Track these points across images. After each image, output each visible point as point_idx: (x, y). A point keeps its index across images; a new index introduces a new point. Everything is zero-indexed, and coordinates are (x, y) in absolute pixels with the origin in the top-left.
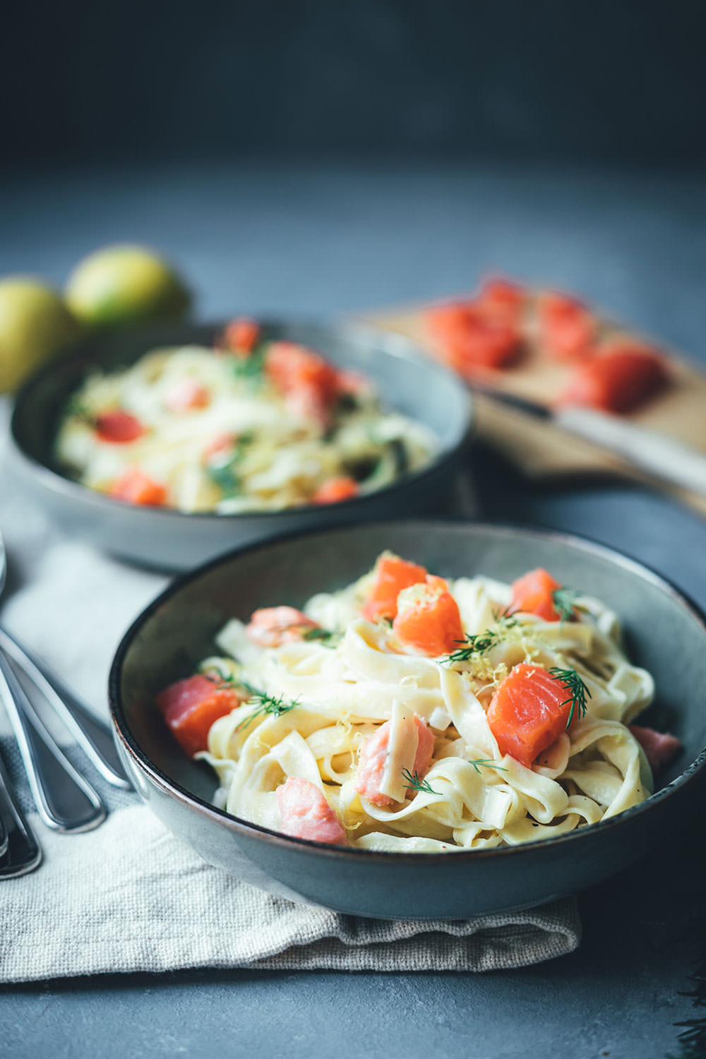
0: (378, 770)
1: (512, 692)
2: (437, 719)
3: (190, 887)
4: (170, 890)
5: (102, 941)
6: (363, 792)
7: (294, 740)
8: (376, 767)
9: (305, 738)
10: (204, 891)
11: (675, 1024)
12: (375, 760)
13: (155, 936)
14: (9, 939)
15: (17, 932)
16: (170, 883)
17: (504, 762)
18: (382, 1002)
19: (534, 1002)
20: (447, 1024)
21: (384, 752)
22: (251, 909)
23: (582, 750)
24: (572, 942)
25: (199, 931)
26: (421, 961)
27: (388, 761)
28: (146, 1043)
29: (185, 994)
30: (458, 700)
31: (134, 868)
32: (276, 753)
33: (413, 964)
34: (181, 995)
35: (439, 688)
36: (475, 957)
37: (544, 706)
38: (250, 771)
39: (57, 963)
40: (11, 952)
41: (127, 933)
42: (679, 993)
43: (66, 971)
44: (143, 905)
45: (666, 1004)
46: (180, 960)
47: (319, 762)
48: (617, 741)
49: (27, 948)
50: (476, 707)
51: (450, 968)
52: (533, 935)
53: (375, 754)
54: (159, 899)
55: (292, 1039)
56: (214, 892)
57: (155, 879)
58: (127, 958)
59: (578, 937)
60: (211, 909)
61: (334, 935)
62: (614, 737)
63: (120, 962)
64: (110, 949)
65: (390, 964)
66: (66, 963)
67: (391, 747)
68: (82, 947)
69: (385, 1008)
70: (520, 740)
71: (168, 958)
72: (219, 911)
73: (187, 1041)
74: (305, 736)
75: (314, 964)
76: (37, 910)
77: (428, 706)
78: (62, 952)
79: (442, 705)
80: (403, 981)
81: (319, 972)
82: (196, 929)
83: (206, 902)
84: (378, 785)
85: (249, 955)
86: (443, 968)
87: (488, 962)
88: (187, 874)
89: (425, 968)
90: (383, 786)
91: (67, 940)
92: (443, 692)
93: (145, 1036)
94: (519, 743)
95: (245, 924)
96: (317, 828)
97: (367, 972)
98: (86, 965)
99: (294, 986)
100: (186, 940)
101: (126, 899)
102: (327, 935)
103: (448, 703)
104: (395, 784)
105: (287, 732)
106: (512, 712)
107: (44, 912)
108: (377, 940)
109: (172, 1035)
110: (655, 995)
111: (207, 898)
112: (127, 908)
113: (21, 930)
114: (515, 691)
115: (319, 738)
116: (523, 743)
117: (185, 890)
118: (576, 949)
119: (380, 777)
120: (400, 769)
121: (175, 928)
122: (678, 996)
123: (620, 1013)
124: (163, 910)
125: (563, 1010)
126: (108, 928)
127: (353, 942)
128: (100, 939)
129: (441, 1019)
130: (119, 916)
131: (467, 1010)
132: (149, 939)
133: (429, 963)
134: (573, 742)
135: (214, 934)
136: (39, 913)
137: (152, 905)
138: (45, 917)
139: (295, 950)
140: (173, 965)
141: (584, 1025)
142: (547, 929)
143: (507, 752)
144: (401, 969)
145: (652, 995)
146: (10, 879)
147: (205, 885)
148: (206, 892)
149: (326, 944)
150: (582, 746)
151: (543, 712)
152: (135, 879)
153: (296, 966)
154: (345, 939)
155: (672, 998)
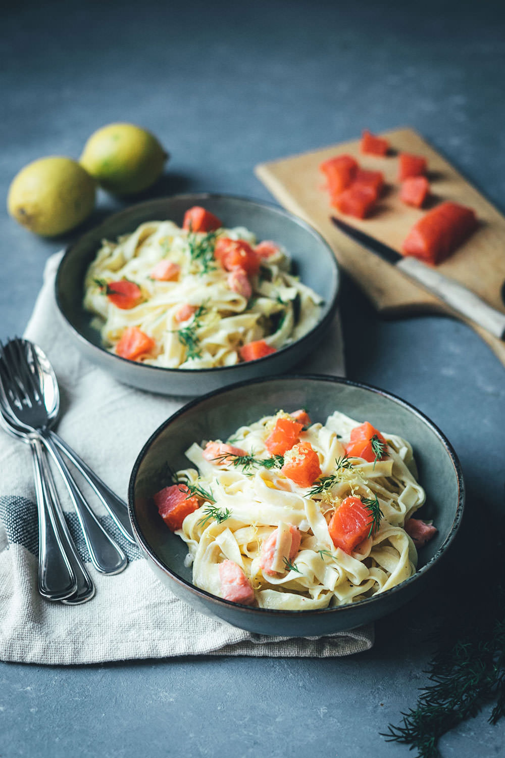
0: (271, 559)
1: (341, 515)
2: (302, 526)
3: (174, 610)
4: (164, 612)
5: (130, 641)
6: (263, 568)
7: (227, 535)
8: (270, 557)
9: (233, 533)
10: (181, 612)
11: (418, 689)
12: (269, 553)
13: (157, 639)
14: (82, 640)
15: (86, 637)
16: (163, 608)
17: (335, 552)
18: (272, 674)
19: (348, 674)
20: (304, 687)
21: (274, 549)
22: (206, 622)
23: (379, 543)
24: (369, 645)
25: (179, 636)
26: (292, 652)
27: (276, 554)
28: (153, 696)
29: (172, 669)
30: (314, 517)
31: (145, 599)
32: (219, 541)
33: (288, 654)
34: (170, 669)
35: (304, 509)
36: (320, 651)
37: (358, 523)
38: (205, 551)
39: (108, 654)
40: (83, 648)
41: (142, 637)
42: (423, 671)
43: (112, 659)
44: (150, 621)
45: (416, 677)
46: (169, 653)
47: (240, 547)
48: (398, 537)
49: (91, 646)
50: (323, 521)
51: (307, 656)
52: (348, 640)
53: (269, 550)
54: (158, 617)
55: (226, 694)
56: (186, 613)
57: (156, 606)
58: (143, 651)
59: (372, 643)
60: (185, 623)
61: (248, 639)
62: (398, 535)
63: (140, 654)
64: (134, 646)
65: (277, 653)
66: (112, 654)
67: (278, 546)
68: (120, 645)
69: (273, 677)
70: (345, 542)
71: (164, 651)
72: (189, 623)
73: (174, 695)
74: (233, 532)
75: (238, 653)
76: (95, 624)
77: (297, 520)
78: (109, 648)
79: (305, 518)
80: (283, 662)
81: (240, 656)
82: (177, 634)
83: (183, 619)
84: (271, 566)
85: (205, 650)
86: (303, 656)
87: (326, 653)
88: (172, 602)
89: (294, 655)
90: (273, 567)
91: (112, 641)
92: (306, 512)
93: (153, 692)
94: (344, 544)
95: (202, 631)
96: (239, 590)
97: (265, 657)
98: (122, 655)
99: (228, 665)
100: (172, 641)
101: (141, 618)
102: (244, 640)
103: (308, 519)
104: (279, 566)
105: (224, 529)
106: (340, 528)
107: (99, 625)
108: (270, 641)
109: (166, 692)
110: (411, 672)
111: (183, 617)
112: (142, 622)
113: (88, 635)
114: (343, 515)
115: (241, 533)
117: (171, 612)
118: (371, 649)
119: (272, 562)
120: (282, 557)
121: (166, 634)
122: (422, 673)
123: (391, 682)
124: (160, 623)
125: (363, 679)
126: (132, 634)
127: (257, 642)
128: (128, 640)
129: (301, 684)
130: (138, 627)
131: (315, 678)
132: (154, 640)
133: (296, 653)
134: (374, 539)
135: (186, 637)
136: (96, 625)
137: (154, 621)
138: (99, 628)
139: (228, 647)
140: (166, 655)
141: (373, 688)
142: (357, 638)
143: (339, 546)
144: (282, 656)
145: (409, 672)
146: (79, 604)
147: (181, 609)
148: (182, 613)
149: (244, 644)
150: (379, 540)
151: (357, 527)
152: (145, 606)
153: (229, 654)
154: (253, 641)
155: (419, 674)
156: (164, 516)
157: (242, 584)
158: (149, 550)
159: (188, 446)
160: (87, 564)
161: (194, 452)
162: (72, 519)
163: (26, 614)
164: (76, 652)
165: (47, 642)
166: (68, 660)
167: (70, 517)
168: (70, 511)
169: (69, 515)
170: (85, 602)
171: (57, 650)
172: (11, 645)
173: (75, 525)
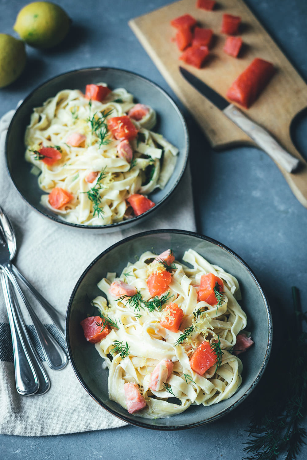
1: (198, 358)
2: (174, 359)
5: (74, 421)
6: (151, 388)
7: (128, 361)
8: (155, 384)
9: (131, 359)
11: (242, 443)
13: (89, 419)
14: (45, 422)
15: (47, 419)
17: (195, 376)
18: (157, 436)
19: (202, 435)
20: (176, 444)
21: (157, 380)
25: (102, 416)
27: (159, 383)
28: (90, 454)
29: (99, 434)
31: (80, 392)
32: (122, 364)
34: (98, 435)
37: (208, 363)
38: (114, 370)
39: (61, 431)
40: (47, 426)
41: (81, 418)
42: (245, 431)
45: (241, 435)
46: (97, 428)
47: (136, 368)
48: (232, 362)
49: (51, 425)
50: (187, 358)
53: (154, 380)
54: (89, 404)
55: (132, 451)
58: (82, 428)
63: (80, 430)
64: (76, 425)
66: (64, 430)
67: (160, 378)
69: (158, 438)
70: (201, 371)
73: (102, 453)
76: (52, 410)
77: (171, 356)
79: (175, 356)
85: (118, 426)
91: (63, 422)
92: (175, 352)
93: (89, 452)
96: (137, 405)
98: (70, 431)
99: (131, 430)
100: (98, 420)
101: (79, 405)
103: (177, 356)
107: (54, 410)
109: (97, 451)
110: (238, 431)
112: (79, 408)
113: (48, 418)
119: (156, 387)
121: (94, 415)
122: (244, 431)
123: (226, 439)
124: (91, 408)
125: (210, 438)
126: (75, 416)
128: (73, 421)
129: (174, 442)
130: (77, 411)
131: (182, 438)
132: (88, 420)
135: (106, 416)
137: (87, 407)
138: (55, 412)
141: (216, 444)
143: (196, 373)
145: (237, 431)
151: (208, 365)
152: (81, 397)
155: (242, 432)
156: (88, 340)
157: (139, 401)
158: (81, 381)
159: (99, 280)
160: (44, 363)
161: (103, 285)
162: (32, 329)
163: (11, 409)
164: (43, 429)
165: (25, 425)
166: (38, 434)
167: (30, 328)
168: (30, 325)
169: (29, 327)
170: (45, 393)
171: (31, 429)
172: (4, 427)
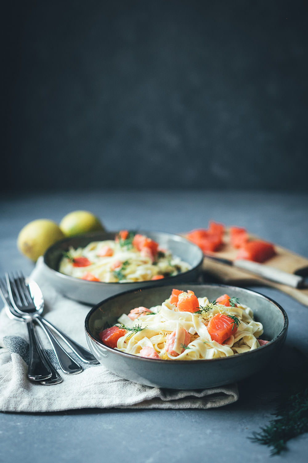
0: (172, 343)
1: (215, 321)
2: (191, 331)
3: (112, 386)
4: (105, 387)
6: (167, 351)
7: (145, 339)
8: (172, 342)
9: (149, 339)
10: (116, 387)
12: (172, 340)
13: (101, 398)
14: (54, 399)
15: (56, 397)
16: (105, 385)
17: (212, 342)
18: (175, 417)
19: (224, 416)
21: (174, 338)
22: (132, 392)
23: (238, 340)
24: (236, 398)
26: (187, 405)
27: (176, 340)
28: (99, 426)
30: (198, 325)
31: (94, 381)
32: (140, 343)
33: (184, 406)
35: (192, 321)
36: (205, 404)
37: (225, 324)
38: (131, 348)
40: (55, 402)
41: (92, 397)
43: (73, 407)
44: (97, 390)
46: (109, 404)
47: (154, 345)
48: (249, 338)
49: (60, 401)
50: (204, 326)
51: (197, 407)
52: (222, 396)
53: (171, 338)
54: (102, 389)
56: (120, 387)
57: (100, 383)
58: (92, 403)
59: (238, 396)
60: (119, 392)
61: (159, 396)
62: (248, 337)
64: (87, 401)
65: (177, 406)
67: (176, 336)
68: (78, 401)
70: (218, 335)
71: (105, 403)
72: (121, 392)
73: (112, 426)
75: (152, 406)
77: (189, 327)
78: (71, 402)
79: (193, 326)
80: (181, 411)
81: (154, 409)
82: (114, 397)
83: (117, 390)
84: (172, 348)
86: (194, 407)
87: (209, 406)
88: (111, 382)
89: (188, 407)
90: (174, 348)
91: (72, 399)
92: (193, 322)
94: (217, 336)
95: (130, 396)
97: (170, 409)
100: (111, 399)
101: (91, 389)
102: (156, 396)
103: (194, 325)
104: (178, 348)
105: (143, 337)
106: (215, 326)
107: (64, 392)
108: (173, 398)
109: (107, 424)
110: (263, 415)
111: (117, 389)
112: (92, 391)
114: (216, 320)
115: (154, 338)
116: (219, 336)
117: (110, 387)
118: (238, 401)
119: (173, 345)
120: (180, 342)
121: (107, 396)
122: (270, 415)
123: (251, 419)
124: (103, 392)
125: (233, 418)
126: (86, 396)
127: (165, 400)
128: (83, 399)
129: (194, 420)
130: (89, 393)
131: (202, 418)
132: (99, 399)
133: (190, 405)
134: (235, 338)
135: (120, 398)
136: (63, 393)
137: (100, 390)
138: (65, 394)
139: (146, 402)
140: (107, 405)
141: (240, 422)
142: (227, 393)
143: (214, 339)
144: (181, 408)
146: (53, 385)
147: (117, 385)
148: (117, 387)
149: (156, 400)
151: (225, 326)
152: (94, 383)
153: (147, 407)
154: (162, 398)
156: (106, 340)
157: (155, 356)
159: (120, 316)
160: (58, 370)
161: (122, 318)
162: (49, 353)
163: (19, 384)
164: (50, 404)
165: (32, 399)
166: (44, 409)
167: (48, 352)
168: (48, 349)
169: (47, 350)
170: (56, 384)
171: (37, 403)
172: (9, 401)
173: (51, 356)
